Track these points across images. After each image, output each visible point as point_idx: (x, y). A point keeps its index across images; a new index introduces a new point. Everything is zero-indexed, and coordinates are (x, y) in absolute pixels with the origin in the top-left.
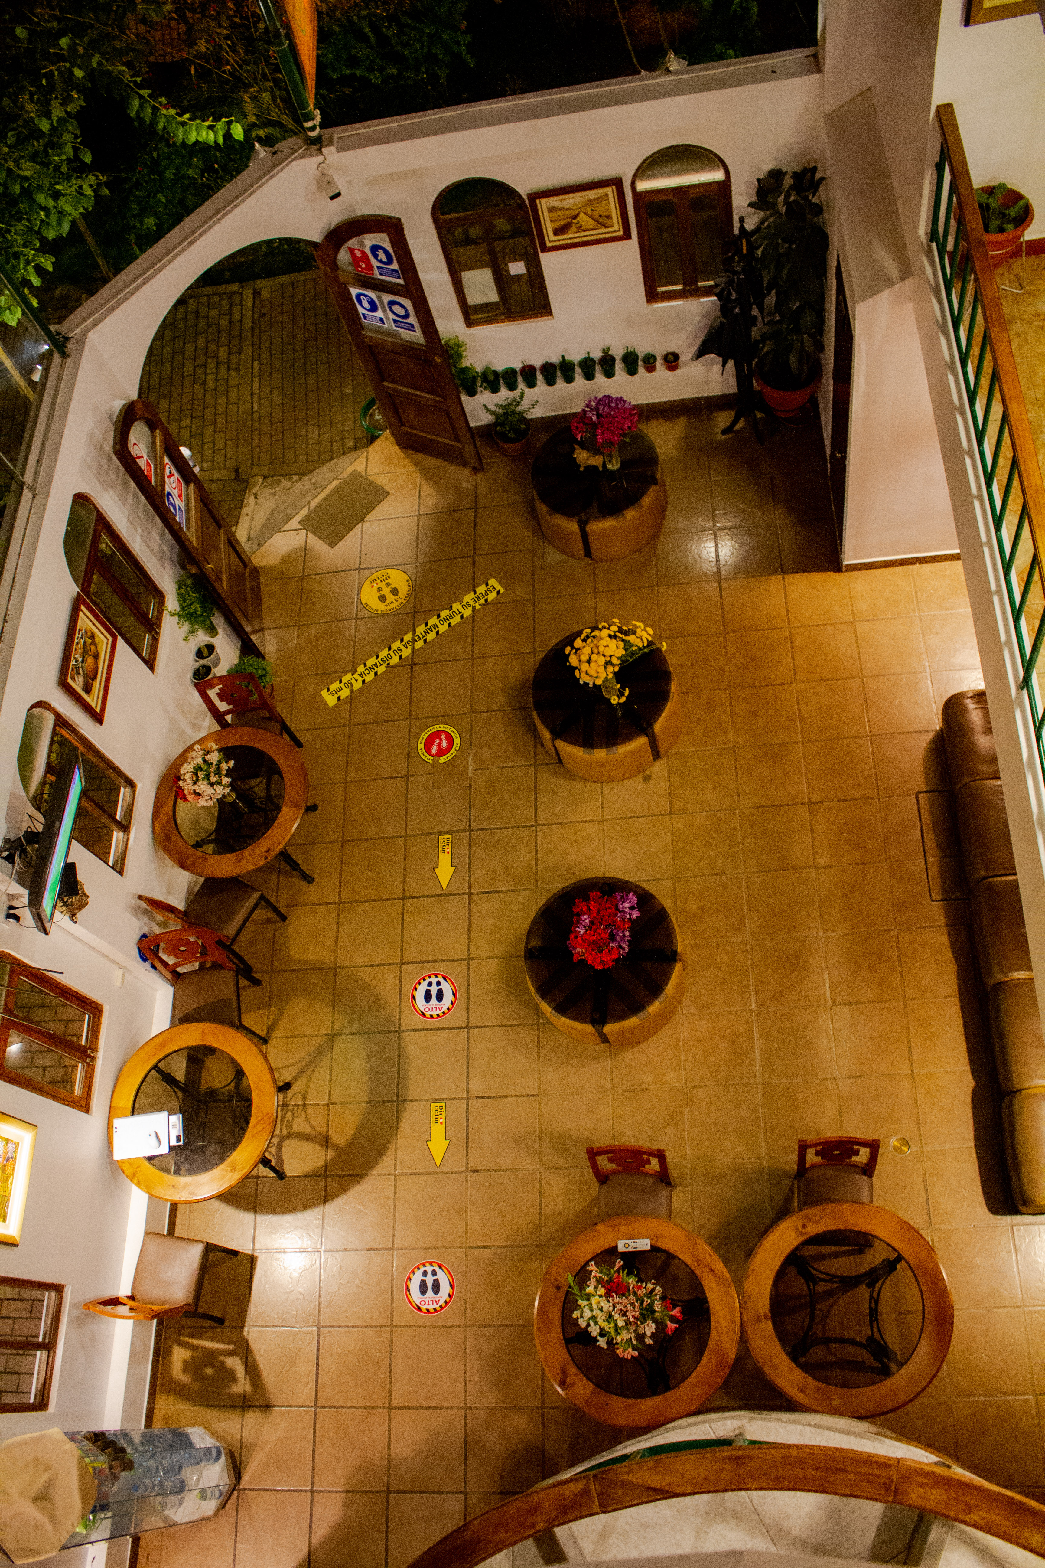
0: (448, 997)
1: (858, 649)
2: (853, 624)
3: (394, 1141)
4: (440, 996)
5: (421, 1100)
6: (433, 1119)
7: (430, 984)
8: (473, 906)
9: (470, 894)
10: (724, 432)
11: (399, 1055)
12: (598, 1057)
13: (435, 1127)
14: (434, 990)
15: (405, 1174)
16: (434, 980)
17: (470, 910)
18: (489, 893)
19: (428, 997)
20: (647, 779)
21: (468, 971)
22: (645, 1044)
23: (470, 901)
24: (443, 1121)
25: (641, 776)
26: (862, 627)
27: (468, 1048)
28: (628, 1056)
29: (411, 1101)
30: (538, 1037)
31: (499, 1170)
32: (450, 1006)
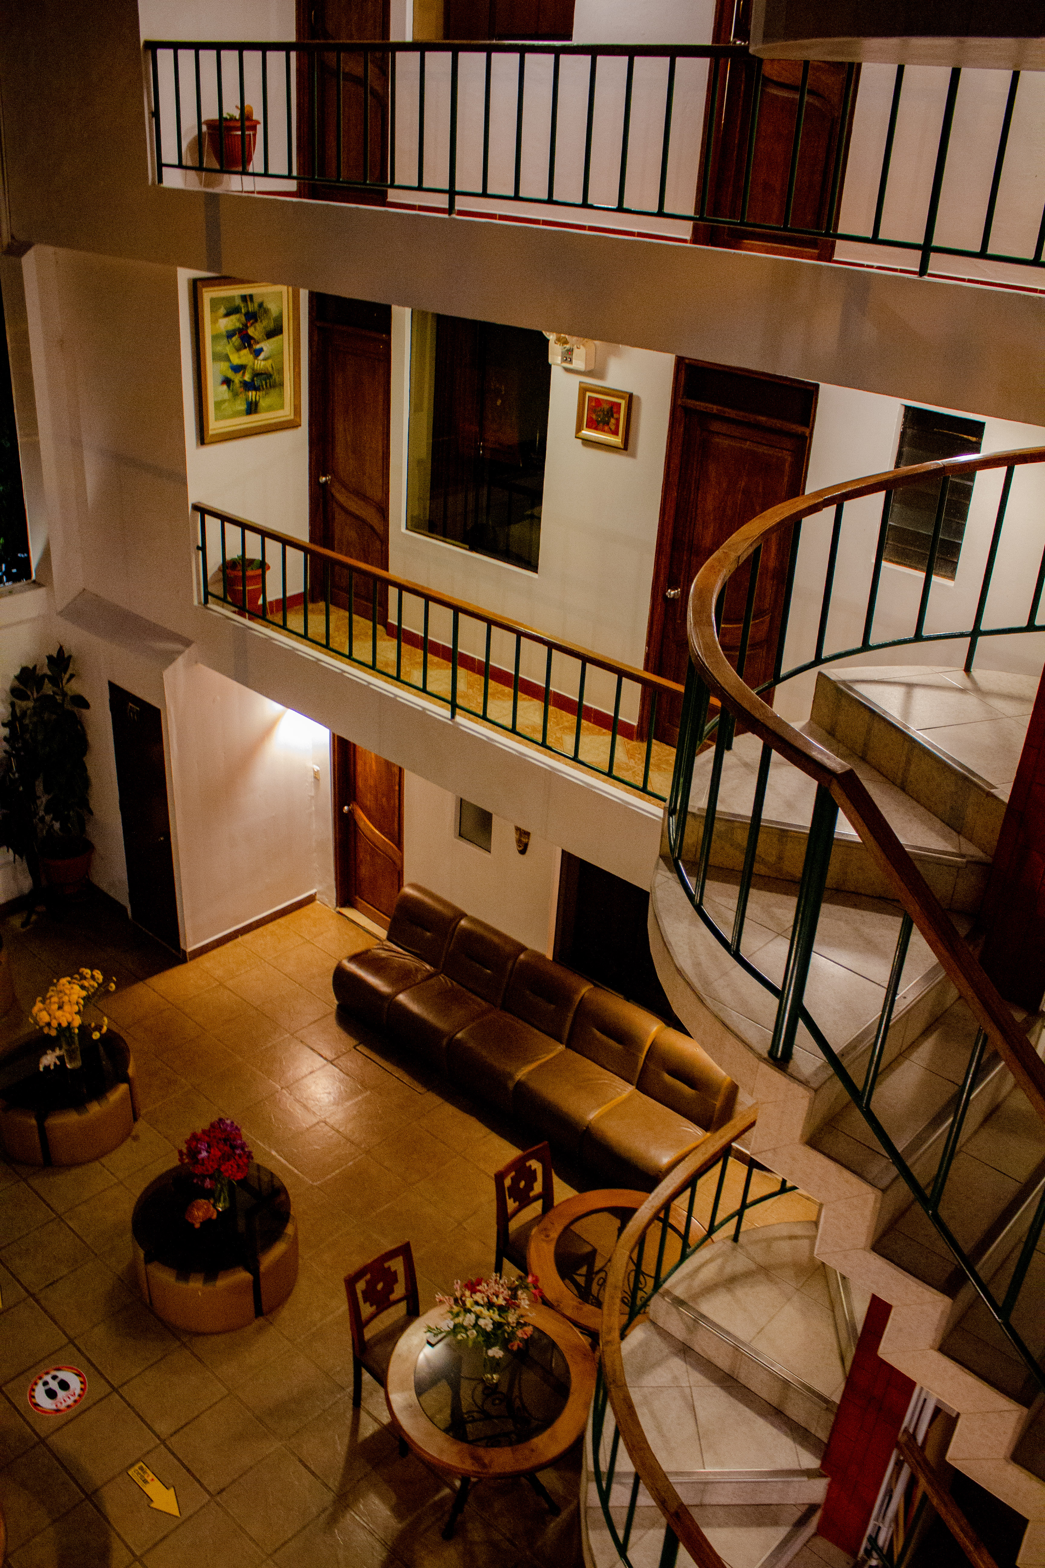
0: (75, 1383)
1: (237, 995)
2: (221, 984)
3: (113, 1534)
4: (64, 1385)
5: (114, 1478)
6: (141, 1483)
7: (46, 1383)
8: (43, 1302)
9: (32, 1295)
10: (23, 925)
11: (58, 1459)
12: (260, 1330)
13: (148, 1489)
14: (54, 1385)
15: (149, 1550)
16: (48, 1378)
17: (42, 1308)
18: (51, 1284)
19: (51, 1394)
20: (136, 1138)
21: (79, 1350)
22: (291, 1298)
23: (37, 1301)
24: (152, 1476)
25: (130, 1139)
26: (230, 983)
27: (129, 1405)
28: (285, 1313)
29: (105, 1484)
30: (193, 1353)
31: (245, 1473)
32: (83, 1386)
